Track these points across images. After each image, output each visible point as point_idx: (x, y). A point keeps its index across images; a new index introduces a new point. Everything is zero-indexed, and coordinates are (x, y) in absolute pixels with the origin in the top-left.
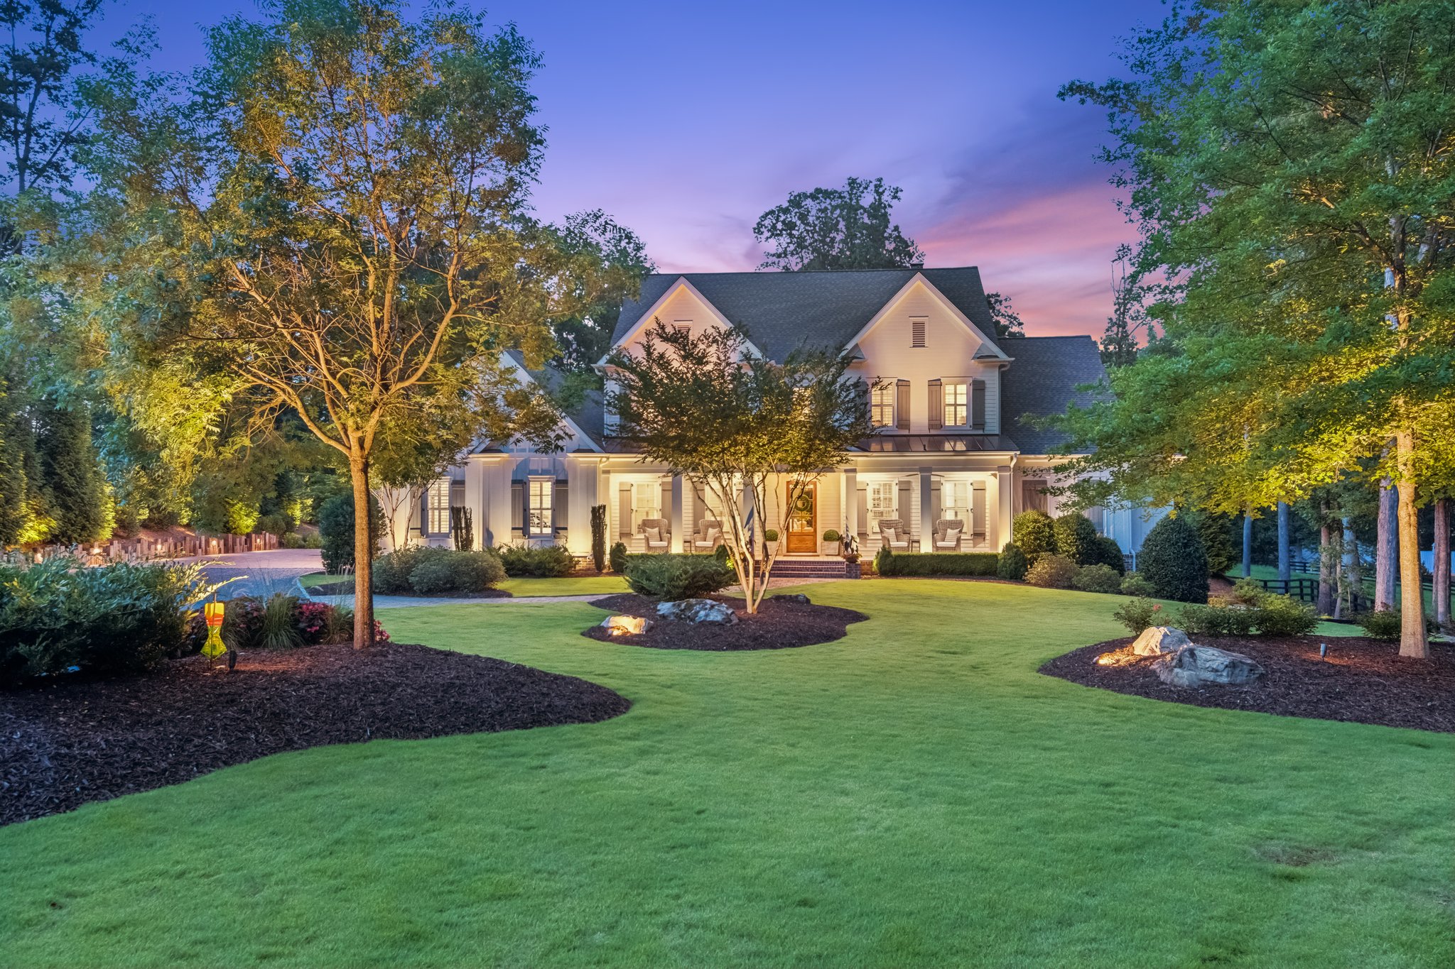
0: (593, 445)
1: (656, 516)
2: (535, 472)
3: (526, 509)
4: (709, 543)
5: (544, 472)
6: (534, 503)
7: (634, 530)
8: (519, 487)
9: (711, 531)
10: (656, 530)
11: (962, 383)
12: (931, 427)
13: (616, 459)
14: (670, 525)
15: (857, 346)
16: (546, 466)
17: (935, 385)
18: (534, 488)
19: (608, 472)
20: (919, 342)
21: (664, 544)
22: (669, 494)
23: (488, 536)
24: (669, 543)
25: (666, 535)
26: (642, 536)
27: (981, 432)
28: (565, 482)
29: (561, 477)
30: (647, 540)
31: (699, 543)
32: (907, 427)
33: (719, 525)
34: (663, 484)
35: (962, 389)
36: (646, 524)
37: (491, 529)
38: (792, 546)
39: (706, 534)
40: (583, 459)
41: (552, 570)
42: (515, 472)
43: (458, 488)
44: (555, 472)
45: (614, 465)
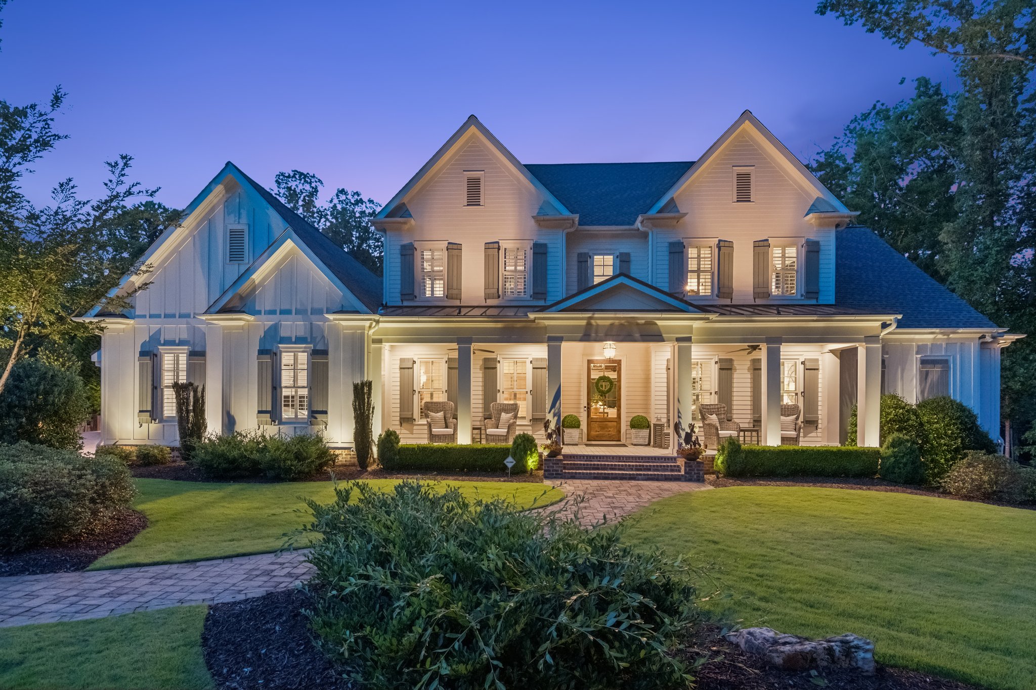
0: (358, 304)
1: (440, 397)
2: (287, 340)
3: (276, 387)
4: (502, 431)
5: (300, 340)
6: (286, 378)
7: (416, 413)
8: (267, 359)
9: (504, 416)
10: (441, 414)
11: (790, 245)
12: (756, 295)
13: (389, 324)
14: (456, 410)
15: (672, 200)
16: (301, 333)
17: (761, 247)
18: (287, 358)
19: (380, 341)
20: (744, 195)
21: (450, 431)
22: (455, 373)
23: (229, 421)
24: (455, 430)
25: (451, 421)
26: (424, 421)
27: (814, 302)
28: (325, 353)
29: (320, 347)
30: (430, 426)
31: (490, 431)
32: (729, 295)
33: (514, 409)
34: (449, 361)
35: (792, 252)
36: (428, 408)
37: (232, 413)
38: (593, 433)
39: (498, 419)
40: (346, 323)
41: (288, 470)
42: (262, 341)
43: (197, 361)
44: (313, 340)
45: (386, 332)
